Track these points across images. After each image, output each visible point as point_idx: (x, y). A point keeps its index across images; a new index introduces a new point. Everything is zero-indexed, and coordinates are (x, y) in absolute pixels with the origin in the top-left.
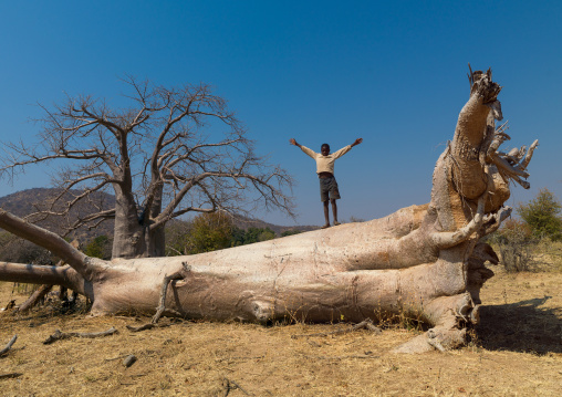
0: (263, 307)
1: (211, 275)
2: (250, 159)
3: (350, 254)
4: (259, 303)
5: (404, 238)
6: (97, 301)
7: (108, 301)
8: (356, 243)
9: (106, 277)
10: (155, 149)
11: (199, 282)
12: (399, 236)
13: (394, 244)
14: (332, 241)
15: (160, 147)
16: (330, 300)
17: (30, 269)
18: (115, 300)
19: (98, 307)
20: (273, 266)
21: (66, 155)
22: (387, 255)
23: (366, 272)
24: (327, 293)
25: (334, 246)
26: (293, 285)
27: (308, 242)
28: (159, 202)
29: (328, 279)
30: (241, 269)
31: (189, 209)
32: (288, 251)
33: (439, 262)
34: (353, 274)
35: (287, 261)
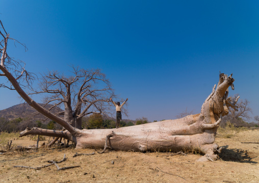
0: (142, 147)
1: (123, 136)
2: (113, 95)
3: (173, 130)
4: (141, 145)
5: (191, 125)
6: (78, 144)
7: (83, 143)
8: (174, 126)
9: (82, 135)
10: (79, 91)
11: (118, 138)
12: (189, 124)
13: (188, 127)
14: (165, 126)
15: (81, 90)
16: (166, 145)
17: (54, 132)
18: (86, 143)
19: (79, 146)
20: (145, 133)
21: (48, 91)
22: (186, 131)
23: (179, 136)
24: (166, 142)
25: (166, 127)
26: (153, 139)
27: (156, 125)
28: (80, 109)
29: (166, 138)
30: (133, 134)
31: (92, 112)
32: (150, 128)
33: (205, 133)
34: (174, 136)
35: (150, 132)
